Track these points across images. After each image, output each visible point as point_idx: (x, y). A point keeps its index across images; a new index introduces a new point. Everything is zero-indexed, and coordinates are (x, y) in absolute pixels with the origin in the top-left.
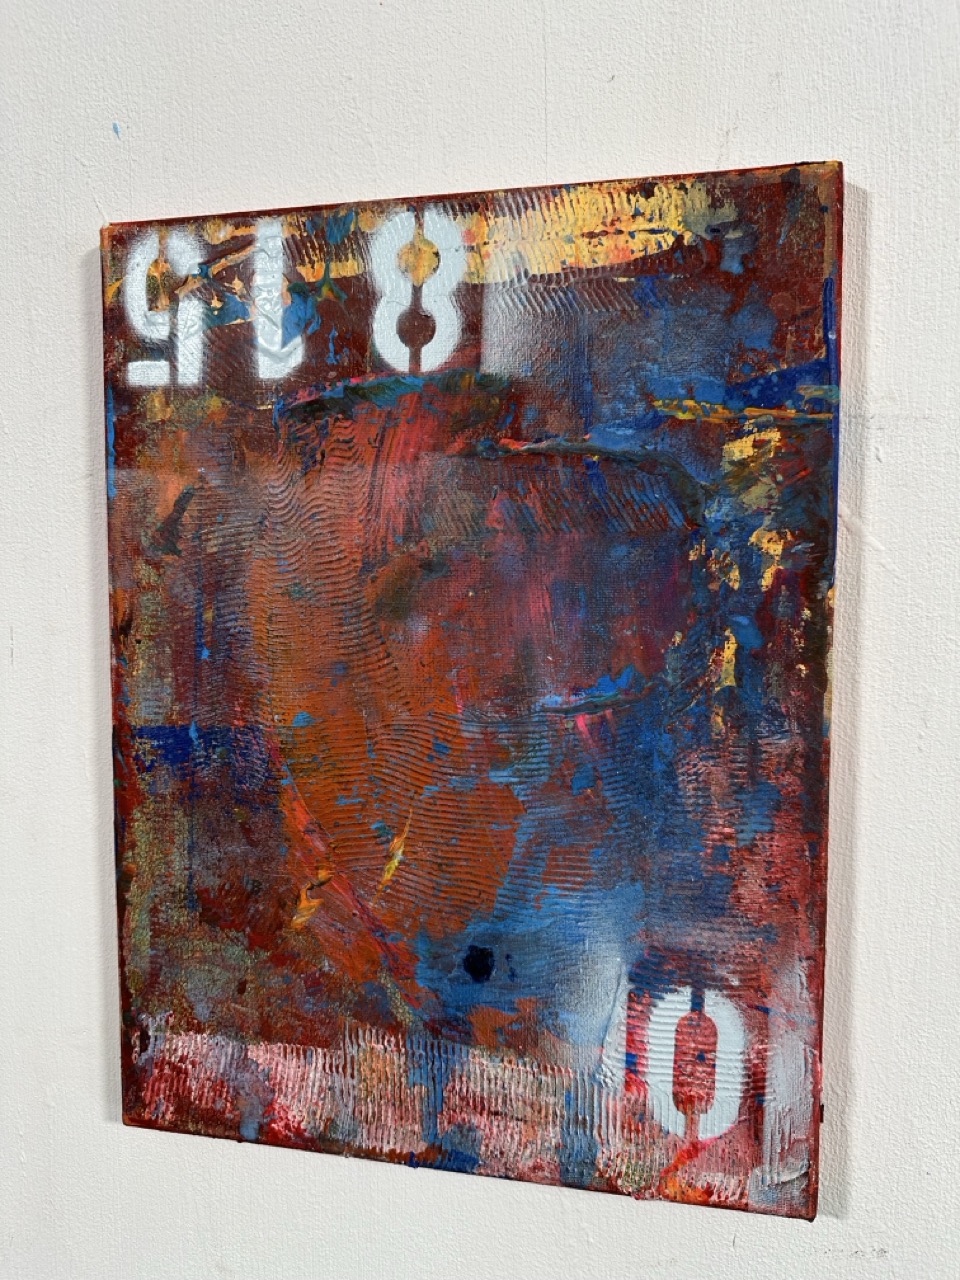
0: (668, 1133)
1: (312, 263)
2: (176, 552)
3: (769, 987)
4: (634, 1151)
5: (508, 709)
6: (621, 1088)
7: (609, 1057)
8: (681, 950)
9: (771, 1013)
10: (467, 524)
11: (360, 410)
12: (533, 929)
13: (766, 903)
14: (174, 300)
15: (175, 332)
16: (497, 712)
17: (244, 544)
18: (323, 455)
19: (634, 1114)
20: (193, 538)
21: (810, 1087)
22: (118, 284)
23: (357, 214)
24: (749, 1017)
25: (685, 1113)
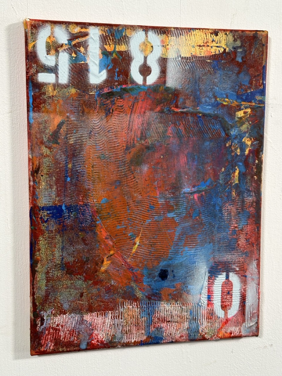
0: (220, 317)
1: (110, 45)
2: (57, 143)
3: (246, 269)
4: (210, 325)
5: (173, 193)
6: (206, 306)
7: (202, 297)
8: (223, 262)
9: (247, 277)
10: (161, 134)
11: (126, 96)
12: (180, 261)
13: (246, 245)
14: (57, 51)
15: (57, 63)
16: (170, 195)
17: (83, 140)
18: (113, 111)
19: (210, 314)
20: (64, 138)
21: (257, 297)
22: (34, 43)
23: (126, 30)
24: (241, 279)
25: (224, 311)
